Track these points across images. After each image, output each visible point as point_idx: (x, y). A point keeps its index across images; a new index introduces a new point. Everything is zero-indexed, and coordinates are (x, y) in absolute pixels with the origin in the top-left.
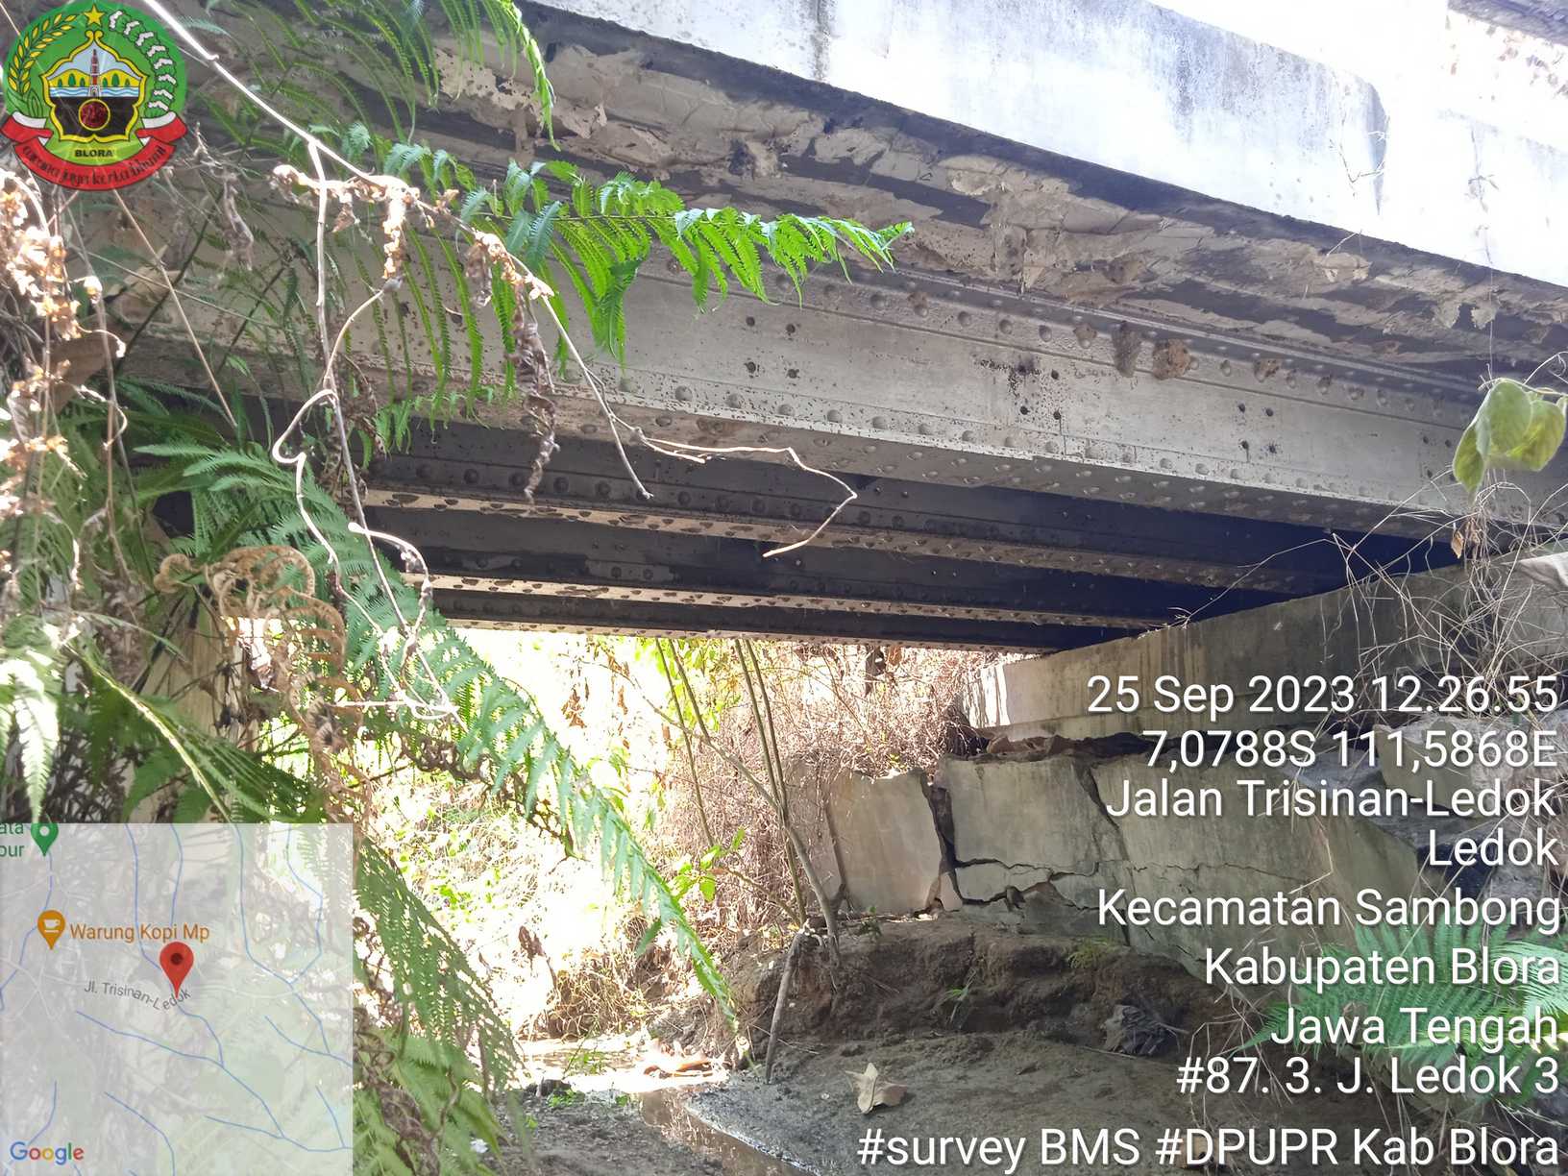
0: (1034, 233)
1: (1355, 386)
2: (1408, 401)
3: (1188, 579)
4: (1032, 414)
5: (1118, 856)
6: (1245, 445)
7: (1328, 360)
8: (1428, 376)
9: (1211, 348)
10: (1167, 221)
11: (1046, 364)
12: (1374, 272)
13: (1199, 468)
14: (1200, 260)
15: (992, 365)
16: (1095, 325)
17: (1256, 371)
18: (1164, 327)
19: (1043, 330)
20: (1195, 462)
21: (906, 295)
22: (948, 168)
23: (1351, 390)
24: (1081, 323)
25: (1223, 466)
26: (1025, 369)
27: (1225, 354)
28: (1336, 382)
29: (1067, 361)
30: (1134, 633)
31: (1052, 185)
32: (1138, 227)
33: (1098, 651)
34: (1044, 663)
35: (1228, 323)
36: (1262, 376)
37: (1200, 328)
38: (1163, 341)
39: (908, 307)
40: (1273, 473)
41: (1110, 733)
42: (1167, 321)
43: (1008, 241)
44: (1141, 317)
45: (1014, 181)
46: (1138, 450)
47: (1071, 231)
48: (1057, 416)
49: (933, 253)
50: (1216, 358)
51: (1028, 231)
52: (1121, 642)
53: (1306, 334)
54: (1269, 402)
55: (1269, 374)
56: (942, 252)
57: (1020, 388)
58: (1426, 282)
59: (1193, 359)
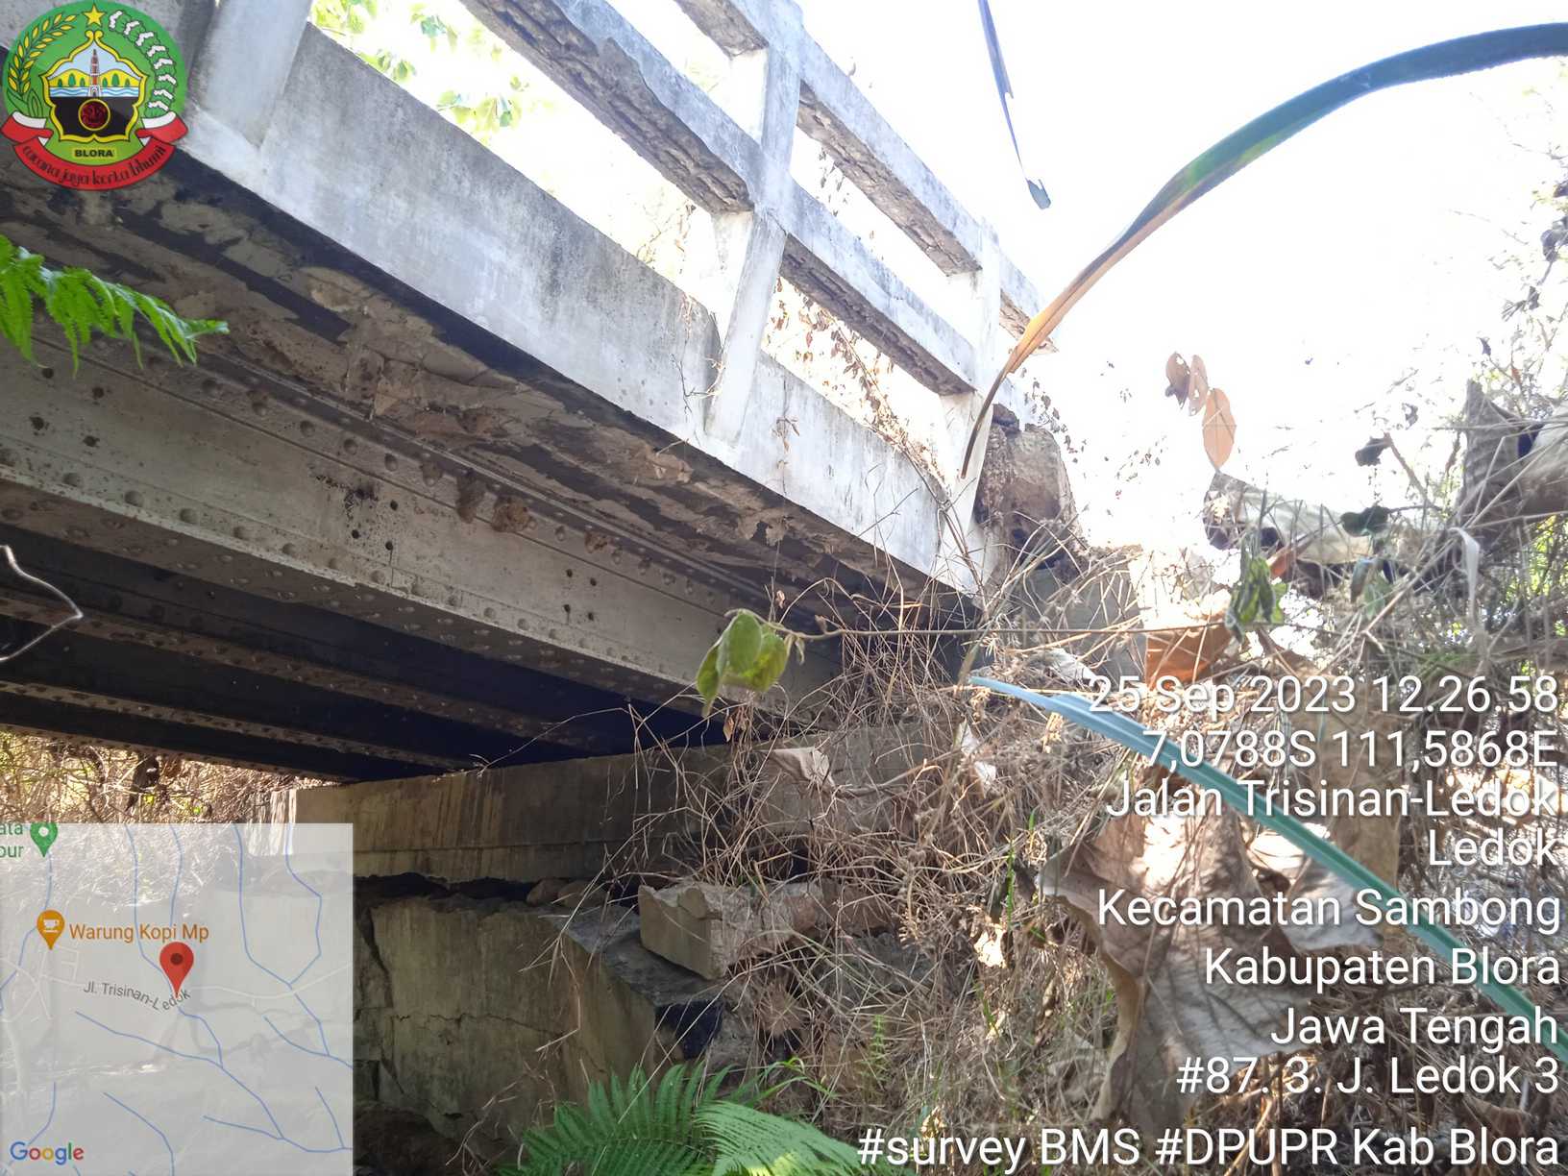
0: (392, 364)
1: (669, 572)
2: (710, 594)
3: (498, 726)
4: (362, 539)
5: (383, 1002)
6: (567, 608)
7: (650, 545)
8: (729, 576)
9: (550, 512)
10: (523, 386)
11: (386, 493)
12: (694, 478)
13: (521, 623)
14: (549, 430)
15: (329, 482)
16: (442, 466)
17: (588, 540)
18: (509, 483)
19: (389, 459)
20: (519, 616)
21: (246, 389)
22: (310, 276)
23: (665, 576)
24: (429, 461)
25: (544, 624)
26: (365, 493)
27: (561, 520)
28: (653, 566)
29: (407, 493)
30: (439, 771)
31: (415, 322)
32: (496, 385)
33: (400, 786)
34: (342, 793)
35: (568, 493)
36: (591, 548)
37: (542, 491)
38: (505, 495)
39: (247, 403)
40: (589, 638)
41: (398, 872)
42: (512, 478)
43: (364, 364)
44: (488, 468)
45: (378, 309)
46: (466, 596)
47: (429, 371)
48: (389, 546)
49: (282, 354)
50: (552, 522)
51: (387, 360)
52: (424, 779)
53: (634, 518)
54: (594, 573)
55: (599, 546)
56: (292, 356)
57: (356, 511)
58: (735, 497)
59: (531, 519)
